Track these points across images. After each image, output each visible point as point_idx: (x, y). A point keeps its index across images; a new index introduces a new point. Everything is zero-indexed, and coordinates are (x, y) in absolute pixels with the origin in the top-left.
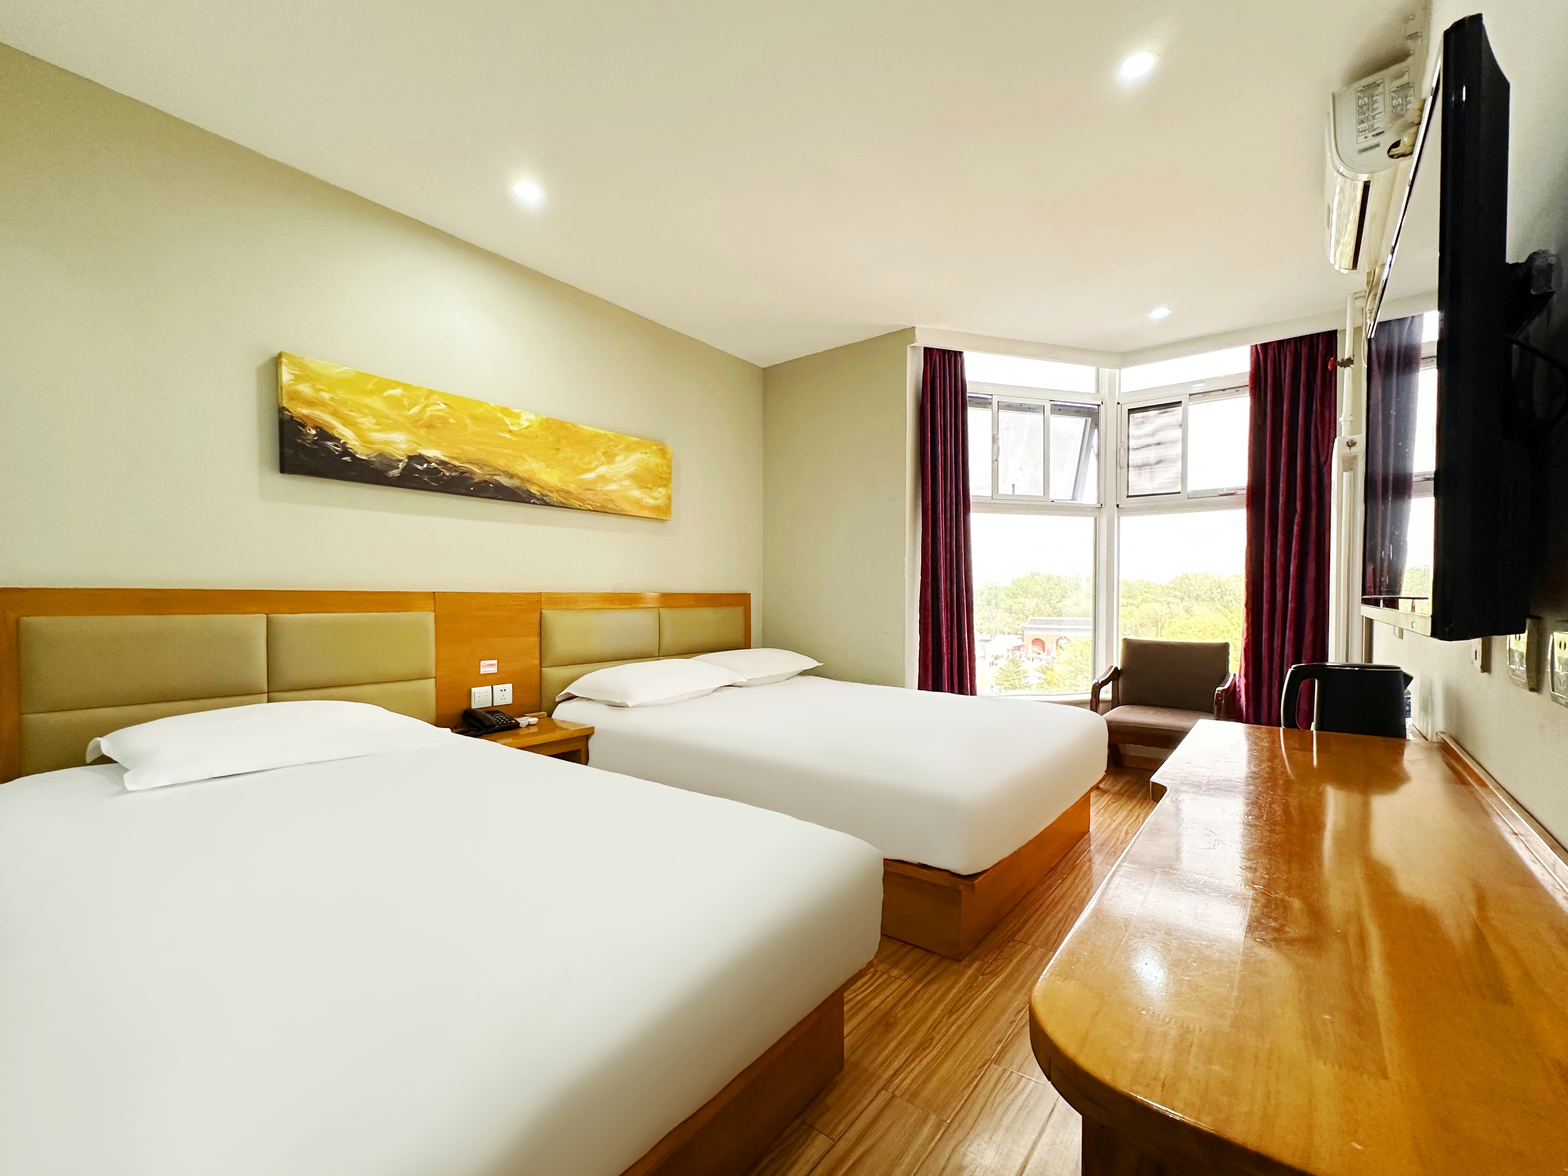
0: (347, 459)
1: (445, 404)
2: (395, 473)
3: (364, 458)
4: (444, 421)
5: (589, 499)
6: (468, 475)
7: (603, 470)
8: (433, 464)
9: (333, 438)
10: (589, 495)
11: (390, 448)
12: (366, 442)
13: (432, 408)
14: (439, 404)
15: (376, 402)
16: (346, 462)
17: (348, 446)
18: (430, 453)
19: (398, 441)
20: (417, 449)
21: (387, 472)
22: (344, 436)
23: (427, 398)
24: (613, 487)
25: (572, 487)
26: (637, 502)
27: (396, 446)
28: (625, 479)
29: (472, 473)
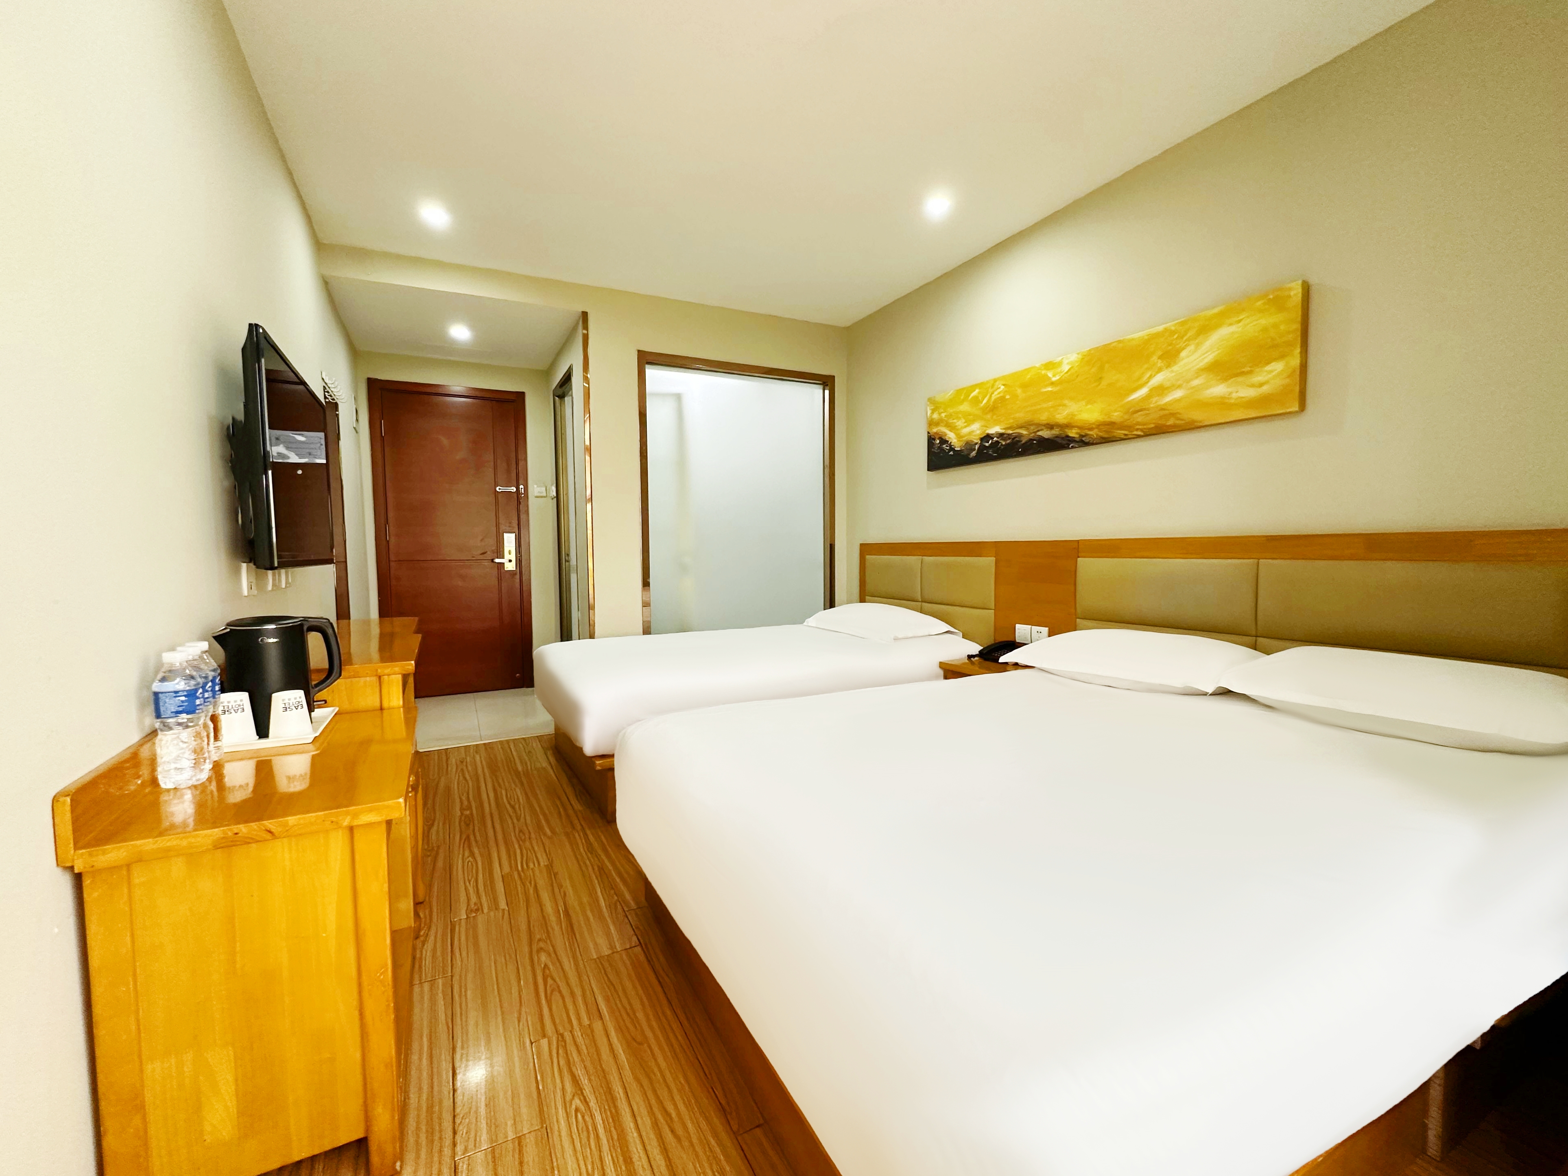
0: (951, 453)
1: (1004, 385)
2: (974, 454)
3: (959, 449)
4: (1002, 399)
5: (1138, 424)
6: (1017, 439)
7: (1158, 379)
8: (995, 439)
9: (946, 442)
10: (1139, 418)
11: (972, 437)
12: (959, 436)
13: (996, 393)
14: (1000, 388)
15: (965, 407)
16: (951, 455)
17: (952, 444)
18: (993, 430)
19: (975, 429)
20: (985, 431)
21: (969, 454)
22: (950, 438)
23: (993, 386)
24: (1178, 394)
25: (1116, 416)
26: (1223, 403)
27: (974, 433)
28: (1197, 377)
29: (1020, 435)
